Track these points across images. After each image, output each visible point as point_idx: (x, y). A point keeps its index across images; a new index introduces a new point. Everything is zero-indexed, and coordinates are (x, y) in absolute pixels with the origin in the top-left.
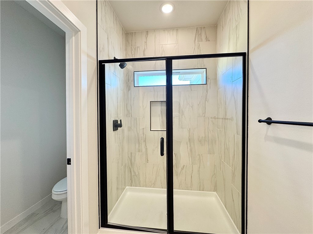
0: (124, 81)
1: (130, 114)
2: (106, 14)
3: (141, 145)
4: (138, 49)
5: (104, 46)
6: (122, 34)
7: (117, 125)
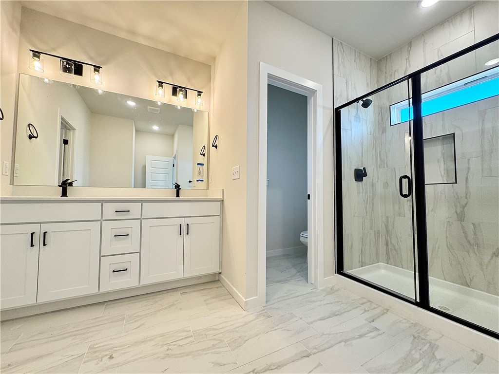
0: (375, 122)
1: (384, 164)
2: (344, 59)
3: (402, 206)
4: (396, 73)
5: (341, 92)
6: (371, 66)
7: (360, 175)
